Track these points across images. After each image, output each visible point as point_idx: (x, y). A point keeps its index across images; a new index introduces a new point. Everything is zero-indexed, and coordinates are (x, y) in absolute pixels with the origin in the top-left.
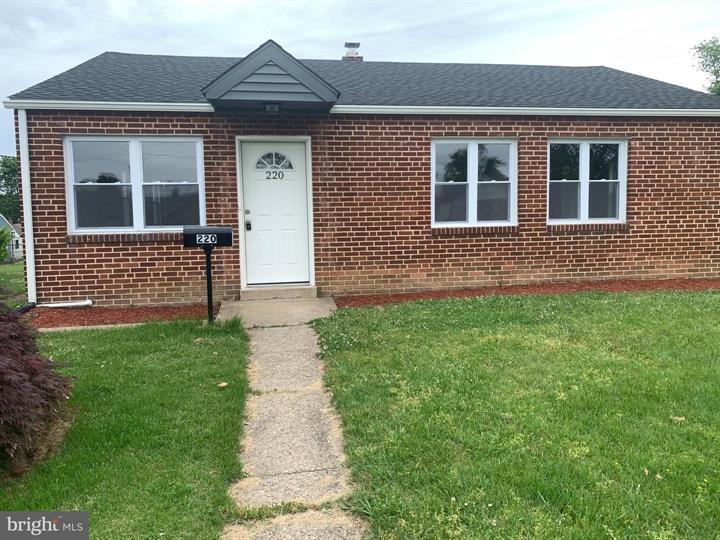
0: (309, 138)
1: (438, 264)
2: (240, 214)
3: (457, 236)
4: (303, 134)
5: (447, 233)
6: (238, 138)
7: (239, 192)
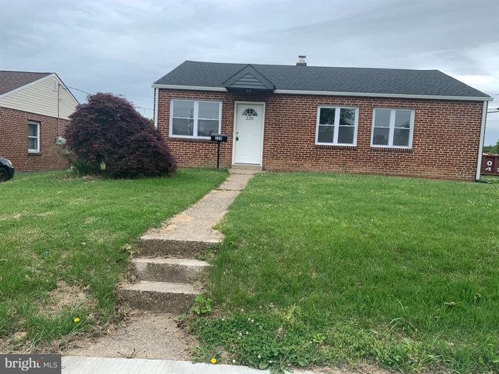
0: (264, 103)
1: (317, 161)
2: (234, 133)
3: (326, 149)
4: (262, 101)
5: (322, 147)
6: (236, 102)
7: (235, 125)
